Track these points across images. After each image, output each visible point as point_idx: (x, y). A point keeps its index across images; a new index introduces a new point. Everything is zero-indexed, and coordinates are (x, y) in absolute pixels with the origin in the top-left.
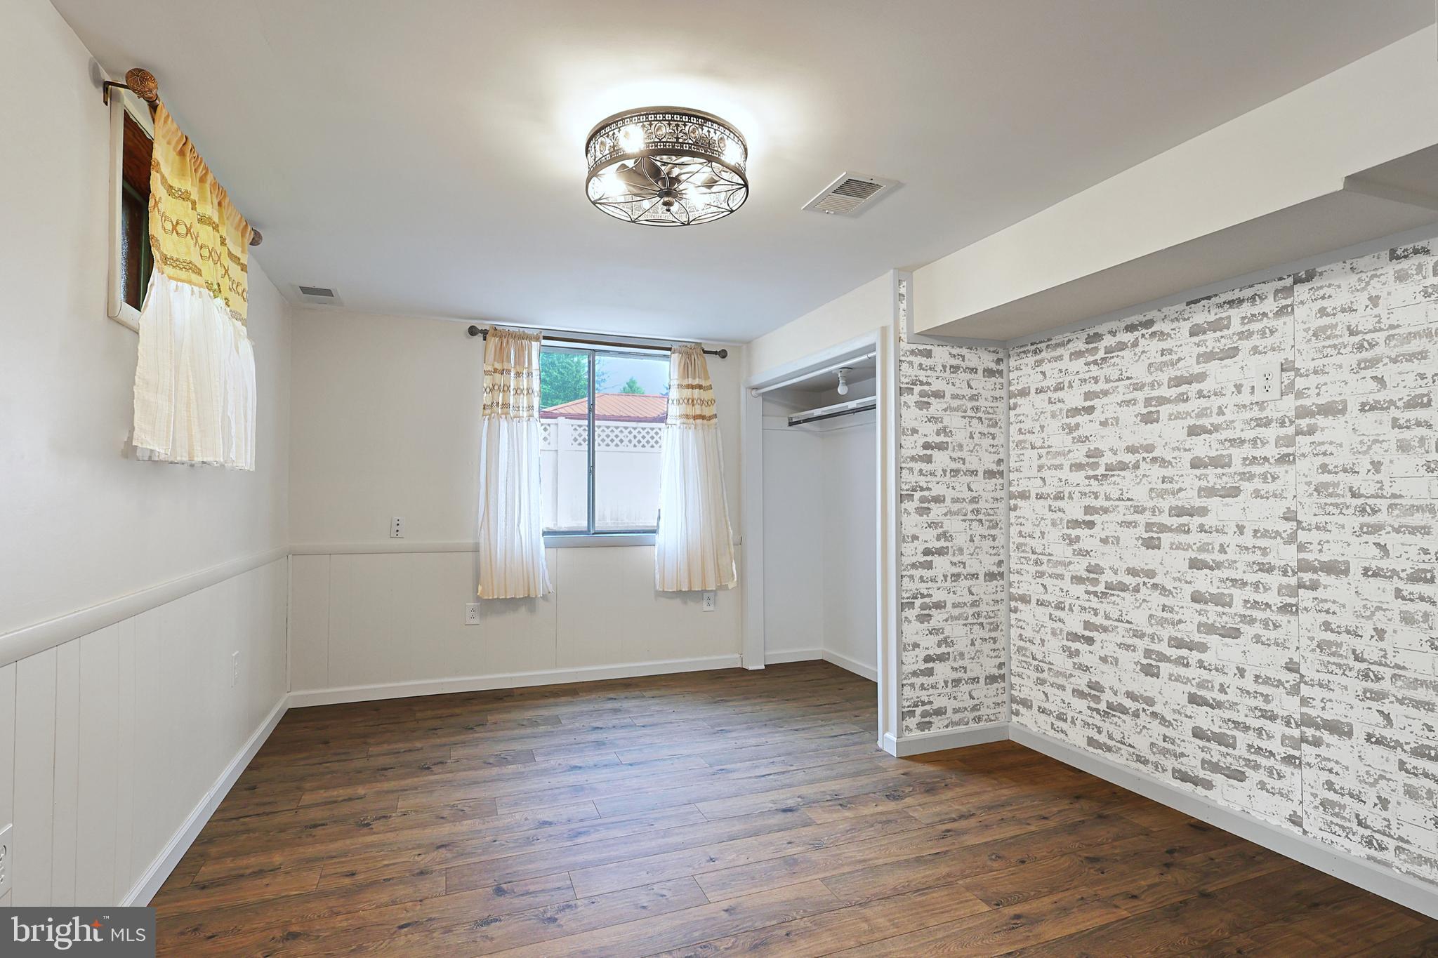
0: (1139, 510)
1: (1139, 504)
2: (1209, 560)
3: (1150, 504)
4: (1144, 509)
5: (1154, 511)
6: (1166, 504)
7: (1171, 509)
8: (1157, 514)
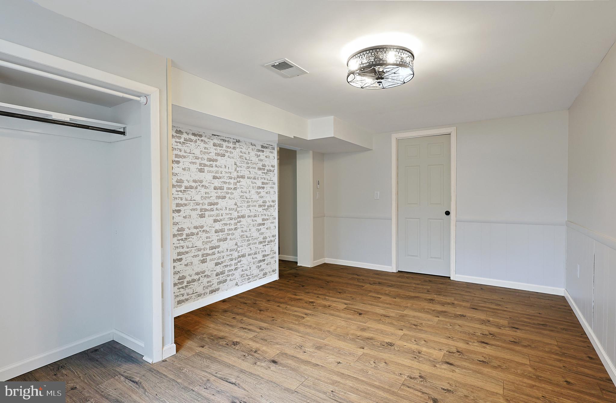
0: (198, 204)
1: (198, 202)
2: (218, 219)
3: (201, 202)
4: (200, 204)
5: (203, 204)
6: (206, 202)
7: (208, 203)
8: (204, 205)
